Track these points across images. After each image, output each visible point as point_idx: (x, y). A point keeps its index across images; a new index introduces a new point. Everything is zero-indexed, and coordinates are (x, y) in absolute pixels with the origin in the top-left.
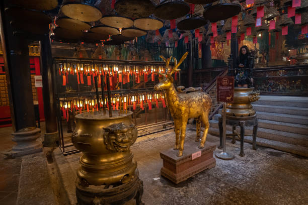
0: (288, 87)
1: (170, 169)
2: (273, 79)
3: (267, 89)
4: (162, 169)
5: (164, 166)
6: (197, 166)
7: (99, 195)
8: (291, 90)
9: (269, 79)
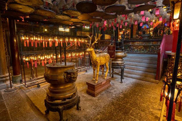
0: (139, 50)
1: (92, 90)
2: (133, 46)
3: (129, 51)
4: (87, 90)
5: (88, 88)
6: (103, 87)
7: (61, 104)
8: (140, 51)
9: (131, 46)
